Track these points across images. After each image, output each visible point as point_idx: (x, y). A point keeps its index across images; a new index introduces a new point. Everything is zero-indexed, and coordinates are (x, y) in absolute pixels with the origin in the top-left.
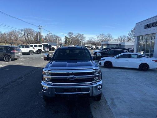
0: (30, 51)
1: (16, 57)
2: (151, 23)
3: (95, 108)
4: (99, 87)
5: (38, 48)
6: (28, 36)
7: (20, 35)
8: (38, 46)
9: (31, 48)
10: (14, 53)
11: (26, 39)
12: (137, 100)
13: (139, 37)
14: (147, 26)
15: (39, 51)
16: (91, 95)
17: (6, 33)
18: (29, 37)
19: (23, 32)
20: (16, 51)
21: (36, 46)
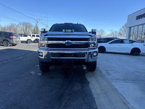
0: (28, 40)
1: (15, 43)
2: (143, 13)
3: (90, 76)
4: (94, 55)
5: (36, 38)
6: (26, 30)
7: (19, 28)
8: (36, 36)
9: (29, 37)
10: (12, 38)
11: (24, 32)
12: (131, 72)
13: (130, 28)
14: (139, 17)
15: (36, 41)
16: (86, 61)
17: (6, 27)
18: (28, 30)
19: (22, 26)
20: (14, 37)
21: (33, 36)
